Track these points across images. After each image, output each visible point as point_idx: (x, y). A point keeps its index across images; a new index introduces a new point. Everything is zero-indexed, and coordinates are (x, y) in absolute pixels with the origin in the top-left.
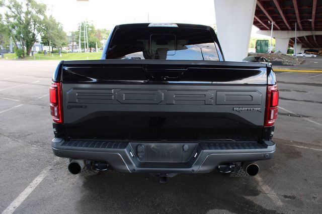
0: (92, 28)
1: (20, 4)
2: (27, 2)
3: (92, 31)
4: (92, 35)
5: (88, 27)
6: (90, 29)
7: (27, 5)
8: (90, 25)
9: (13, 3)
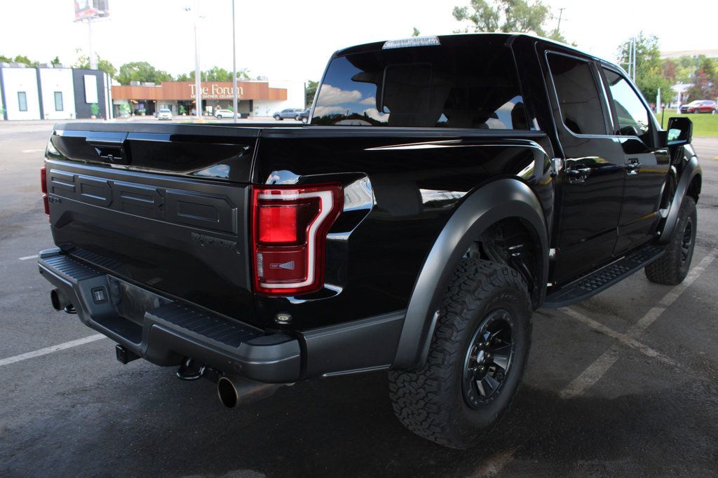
0: (654, 54)
1: (495, 10)
2: (506, 6)
3: (653, 63)
4: (652, 72)
5: (643, 53)
6: (647, 58)
7: (507, 11)
8: (649, 47)
9: (481, 11)
